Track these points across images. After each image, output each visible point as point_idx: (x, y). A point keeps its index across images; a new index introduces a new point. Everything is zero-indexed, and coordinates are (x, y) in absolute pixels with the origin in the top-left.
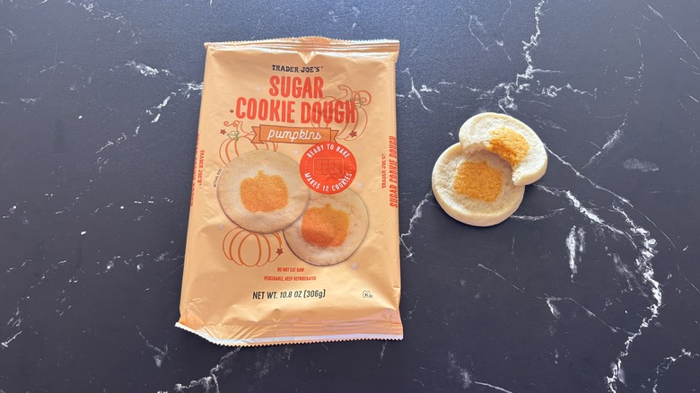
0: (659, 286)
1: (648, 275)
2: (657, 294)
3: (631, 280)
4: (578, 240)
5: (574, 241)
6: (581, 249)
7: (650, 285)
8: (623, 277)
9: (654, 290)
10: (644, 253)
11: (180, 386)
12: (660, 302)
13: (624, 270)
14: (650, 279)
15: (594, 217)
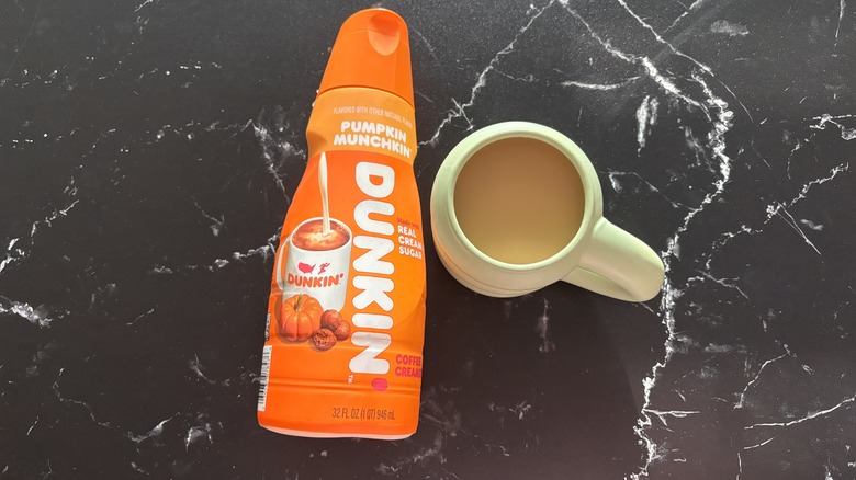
0: (729, 162)
1: (719, 149)
2: (725, 170)
3: (701, 154)
4: (650, 112)
5: (645, 113)
6: (652, 121)
7: (719, 160)
8: (692, 152)
9: (722, 166)
10: (717, 126)
11: (238, 255)
12: (726, 177)
13: (695, 144)
14: (720, 154)
15: (669, 87)
